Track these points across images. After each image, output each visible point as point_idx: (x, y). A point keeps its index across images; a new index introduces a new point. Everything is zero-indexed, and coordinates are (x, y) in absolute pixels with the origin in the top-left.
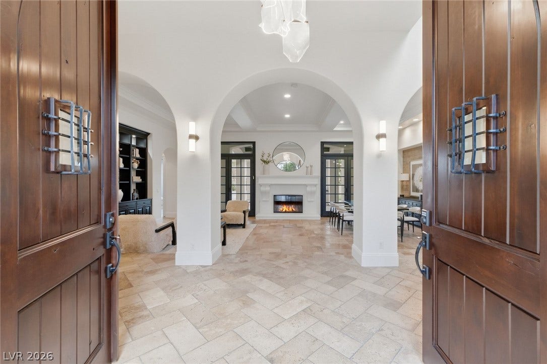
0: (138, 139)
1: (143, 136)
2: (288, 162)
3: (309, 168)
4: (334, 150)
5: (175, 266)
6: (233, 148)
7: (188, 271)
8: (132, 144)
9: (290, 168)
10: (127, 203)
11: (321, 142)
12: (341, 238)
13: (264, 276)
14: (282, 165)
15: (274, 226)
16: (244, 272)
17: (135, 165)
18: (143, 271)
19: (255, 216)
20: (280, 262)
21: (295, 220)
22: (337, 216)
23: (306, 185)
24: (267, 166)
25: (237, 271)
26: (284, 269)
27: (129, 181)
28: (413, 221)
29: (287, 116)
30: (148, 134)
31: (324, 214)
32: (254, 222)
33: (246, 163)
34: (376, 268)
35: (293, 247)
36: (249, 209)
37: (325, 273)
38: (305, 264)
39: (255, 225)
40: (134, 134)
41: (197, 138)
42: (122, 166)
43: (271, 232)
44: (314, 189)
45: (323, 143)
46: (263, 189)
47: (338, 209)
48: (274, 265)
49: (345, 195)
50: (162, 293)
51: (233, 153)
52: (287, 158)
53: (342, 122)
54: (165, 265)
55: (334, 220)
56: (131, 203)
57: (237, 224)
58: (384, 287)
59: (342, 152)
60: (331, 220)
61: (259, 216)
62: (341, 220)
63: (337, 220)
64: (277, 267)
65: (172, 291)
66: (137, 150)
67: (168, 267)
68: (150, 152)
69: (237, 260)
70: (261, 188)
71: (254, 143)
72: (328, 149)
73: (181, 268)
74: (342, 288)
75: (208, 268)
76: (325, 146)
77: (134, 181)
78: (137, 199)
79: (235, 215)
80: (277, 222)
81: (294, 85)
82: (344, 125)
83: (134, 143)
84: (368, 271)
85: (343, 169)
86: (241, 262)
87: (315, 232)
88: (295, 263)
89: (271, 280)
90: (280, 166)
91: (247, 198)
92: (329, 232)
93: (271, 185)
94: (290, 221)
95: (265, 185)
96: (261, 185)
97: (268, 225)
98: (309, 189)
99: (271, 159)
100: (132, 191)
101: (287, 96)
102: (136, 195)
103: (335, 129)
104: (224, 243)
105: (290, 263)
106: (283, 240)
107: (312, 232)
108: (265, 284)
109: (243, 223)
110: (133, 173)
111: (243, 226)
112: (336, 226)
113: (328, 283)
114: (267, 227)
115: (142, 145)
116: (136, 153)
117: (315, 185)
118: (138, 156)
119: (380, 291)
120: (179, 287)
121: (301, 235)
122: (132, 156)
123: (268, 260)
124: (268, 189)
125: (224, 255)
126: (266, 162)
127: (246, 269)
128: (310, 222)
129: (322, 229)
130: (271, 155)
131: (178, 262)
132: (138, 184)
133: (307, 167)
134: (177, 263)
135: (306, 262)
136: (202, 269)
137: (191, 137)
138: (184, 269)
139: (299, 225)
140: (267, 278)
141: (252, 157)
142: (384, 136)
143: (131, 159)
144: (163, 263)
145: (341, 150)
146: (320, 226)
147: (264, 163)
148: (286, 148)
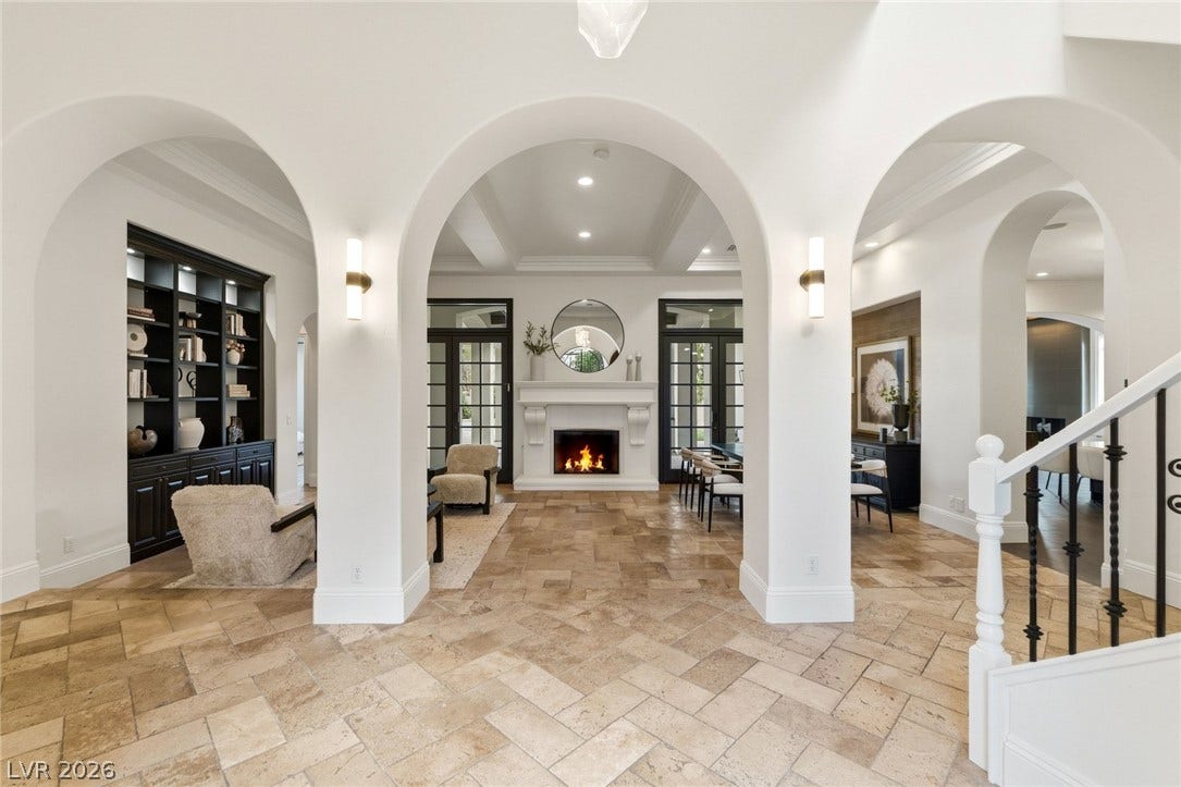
0: (242, 291)
1: (253, 283)
2: (586, 350)
3: (634, 363)
4: (686, 320)
5: (311, 627)
6: (463, 314)
7: (344, 641)
8: (228, 301)
9: (591, 363)
10: (213, 452)
11: (660, 300)
12: (707, 539)
13: (531, 654)
14: (573, 358)
15: (554, 507)
16: (481, 643)
17: (235, 357)
18: (228, 643)
19: (512, 483)
20: (570, 613)
21: (603, 492)
22: (697, 482)
23: (627, 407)
24: (538, 358)
25: (463, 642)
26: (579, 632)
27: (219, 394)
28: (868, 496)
29: (585, 235)
30: (266, 277)
31: (668, 476)
32: (509, 498)
33: (493, 351)
34: (800, 625)
35: (599, 565)
36: (499, 465)
37: (679, 645)
38: (631, 616)
39: (512, 506)
40: (232, 279)
41: (365, 282)
42: (201, 357)
43: (549, 523)
44: (644, 415)
45: (663, 303)
46: (529, 415)
47: (700, 465)
48: (554, 620)
49: (713, 430)
50: (266, 715)
51: (464, 326)
52: (582, 338)
53: (706, 251)
54: (287, 623)
55: (690, 492)
56: (224, 453)
57: (471, 505)
58: (826, 684)
59: (706, 325)
60: (683, 492)
61: (521, 482)
62: (707, 495)
63: (697, 492)
64: (563, 625)
65: (295, 706)
66: (240, 319)
67: (295, 630)
68: (270, 322)
69: (465, 608)
70: (526, 414)
71: (509, 302)
72: (673, 318)
73: (326, 632)
74: (725, 690)
75: (392, 633)
76: (670, 310)
77: (231, 395)
78: (239, 441)
79: (466, 481)
80: (561, 498)
81: (601, 150)
82: (713, 257)
83: (231, 298)
84: (784, 635)
85: (709, 366)
86: (475, 613)
87: (650, 524)
88: (607, 616)
89: (546, 668)
90: (568, 360)
91: (494, 438)
92: (678, 525)
93: (546, 407)
94: (592, 494)
95: (536, 406)
96: (525, 407)
97: (540, 505)
98: (633, 415)
99: (549, 342)
100: (227, 422)
101: (586, 182)
102: (237, 432)
103: (690, 269)
104: (438, 557)
105: (594, 616)
106: (576, 547)
107: (642, 523)
108: (533, 682)
109: (484, 502)
110: (230, 377)
111: (485, 509)
112: (696, 509)
113: (690, 675)
114: (537, 513)
115: (253, 307)
116: (237, 326)
117: (648, 406)
118: (241, 333)
119: (819, 698)
120: (314, 692)
121: (615, 532)
122: (225, 332)
123: (540, 606)
124: (541, 415)
125: (435, 593)
126: (537, 350)
127: (486, 635)
128: (636, 496)
129: (663, 516)
130: (548, 334)
131: (322, 614)
132: (241, 404)
133: (629, 362)
134: (319, 618)
135: (631, 611)
136: (379, 636)
137: (352, 279)
138: (332, 637)
139: (611, 505)
140: (539, 661)
141: (505, 337)
142: (820, 277)
143: (224, 339)
144: (285, 618)
145: (703, 321)
146: (658, 508)
147: (531, 353)
148: (581, 315)
